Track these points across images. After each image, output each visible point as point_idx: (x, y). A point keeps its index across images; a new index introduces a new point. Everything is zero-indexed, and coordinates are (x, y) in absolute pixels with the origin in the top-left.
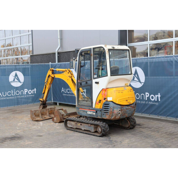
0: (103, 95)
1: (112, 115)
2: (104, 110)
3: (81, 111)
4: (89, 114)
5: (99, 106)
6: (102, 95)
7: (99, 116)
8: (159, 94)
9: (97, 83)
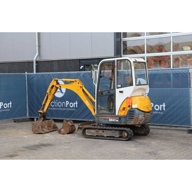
0: (128, 103)
1: (137, 121)
2: (129, 117)
3: (102, 119)
4: (111, 121)
5: (123, 113)
6: (126, 103)
7: (123, 123)
8: (164, 104)
9: (121, 92)
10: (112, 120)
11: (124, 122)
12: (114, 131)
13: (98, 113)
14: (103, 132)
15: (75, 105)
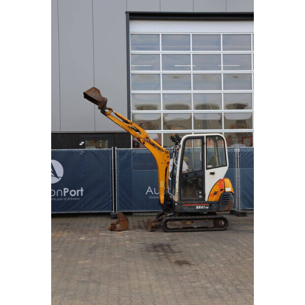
2: (223, 202)
3: (186, 207)
4: (199, 209)
5: (215, 198)
6: (218, 186)
7: (214, 210)
9: (212, 174)
12: (207, 220)
14: (192, 222)
15: (80, 192)
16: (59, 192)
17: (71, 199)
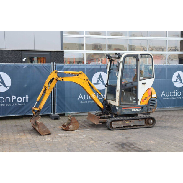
2: (150, 106)
3: (125, 110)
5: (145, 103)
6: (147, 94)
9: (144, 84)
10: (134, 110)
11: (145, 111)
12: (140, 120)
13: (121, 105)
14: (130, 122)
15: (25, 99)
16: (8, 99)
17: (18, 104)
